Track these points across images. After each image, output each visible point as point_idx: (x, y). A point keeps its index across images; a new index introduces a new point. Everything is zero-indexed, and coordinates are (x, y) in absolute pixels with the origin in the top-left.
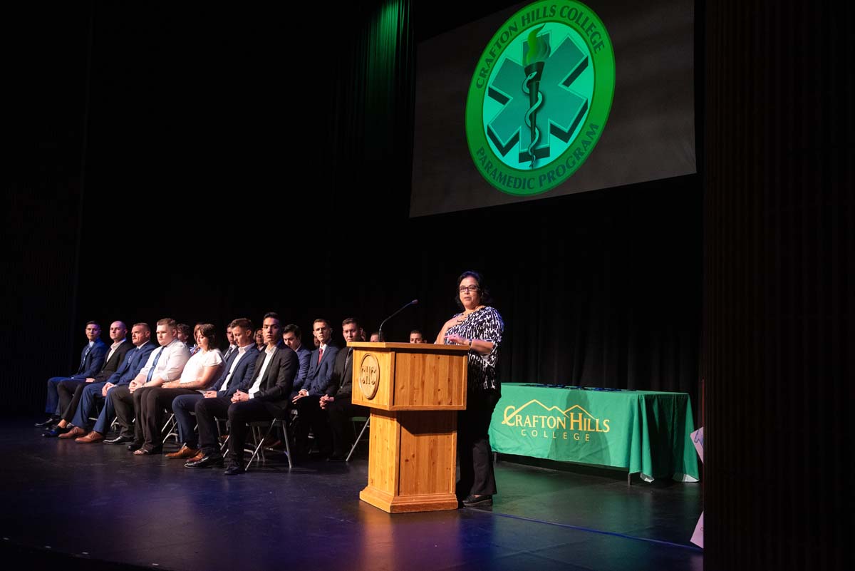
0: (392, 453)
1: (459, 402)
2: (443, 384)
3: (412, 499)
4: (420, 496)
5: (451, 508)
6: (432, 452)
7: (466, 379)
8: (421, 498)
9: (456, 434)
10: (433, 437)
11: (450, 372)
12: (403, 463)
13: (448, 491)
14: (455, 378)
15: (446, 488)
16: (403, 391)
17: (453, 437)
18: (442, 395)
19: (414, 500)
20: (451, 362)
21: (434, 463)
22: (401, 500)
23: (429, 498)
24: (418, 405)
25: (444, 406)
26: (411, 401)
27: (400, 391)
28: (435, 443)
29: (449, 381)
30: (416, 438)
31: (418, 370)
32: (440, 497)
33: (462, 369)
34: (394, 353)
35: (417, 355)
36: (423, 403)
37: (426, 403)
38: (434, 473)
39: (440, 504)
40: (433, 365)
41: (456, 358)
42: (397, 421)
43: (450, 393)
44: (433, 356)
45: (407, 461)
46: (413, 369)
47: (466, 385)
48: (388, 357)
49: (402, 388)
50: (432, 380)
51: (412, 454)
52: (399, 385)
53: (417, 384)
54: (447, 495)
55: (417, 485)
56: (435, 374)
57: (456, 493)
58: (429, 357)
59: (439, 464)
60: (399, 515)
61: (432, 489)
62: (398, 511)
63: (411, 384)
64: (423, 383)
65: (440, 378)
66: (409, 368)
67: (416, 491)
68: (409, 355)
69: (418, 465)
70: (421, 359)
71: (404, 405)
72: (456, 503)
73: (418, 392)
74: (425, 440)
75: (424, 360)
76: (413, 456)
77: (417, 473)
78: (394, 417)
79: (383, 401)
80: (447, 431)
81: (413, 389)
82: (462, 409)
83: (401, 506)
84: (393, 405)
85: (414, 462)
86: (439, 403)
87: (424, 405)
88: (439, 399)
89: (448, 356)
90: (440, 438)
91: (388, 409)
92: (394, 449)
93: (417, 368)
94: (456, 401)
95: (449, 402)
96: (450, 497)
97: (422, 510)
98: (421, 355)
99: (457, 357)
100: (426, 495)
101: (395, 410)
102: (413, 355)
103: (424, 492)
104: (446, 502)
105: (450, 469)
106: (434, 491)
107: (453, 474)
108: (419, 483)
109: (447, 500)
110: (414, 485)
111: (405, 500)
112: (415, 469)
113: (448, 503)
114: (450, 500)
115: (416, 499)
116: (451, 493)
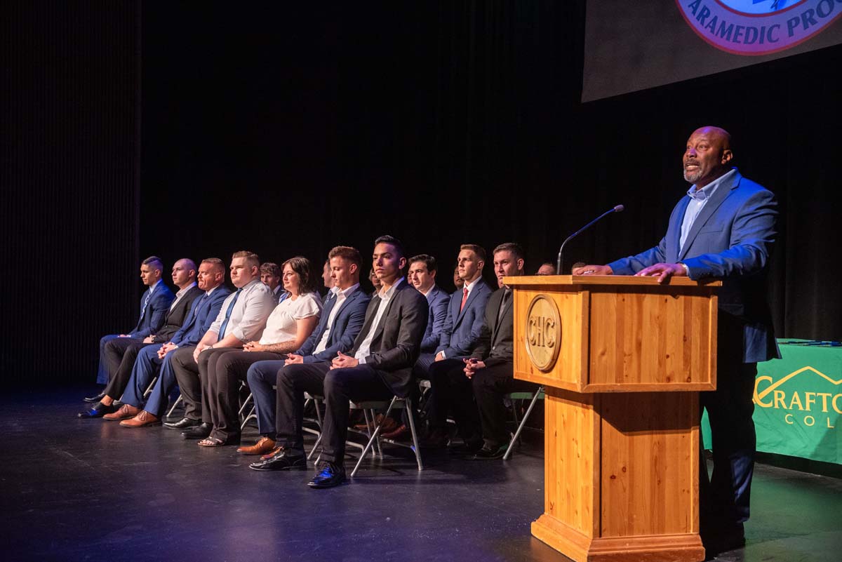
0: (587, 463)
1: (703, 378)
2: (673, 344)
3: (624, 543)
4: (638, 537)
5: (693, 560)
6: (656, 462)
8: (640, 542)
10: (657, 437)
11: (687, 324)
12: (606, 481)
13: (687, 528)
14: (695, 334)
15: (684, 526)
16: (604, 358)
17: (692, 437)
18: (674, 365)
19: (628, 546)
20: (687, 307)
21: (659, 481)
22: (605, 545)
23: (653, 542)
24: (630, 384)
25: (677, 384)
26: (620, 377)
27: (600, 357)
28: (661, 446)
29: (685, 340)
30: (628, 437)
31: (630, 321)
32: (673, 541)
33: (708, 318)
34: (587, 292)
35: (627, 296)
36: (639, 381)
37: (645, 379)
38: (661, 499)
39: (673, 552)
40: (656, 312)
41: (696, 300)
42: (594, 409)
43: (687, 360)
44: (657, 297)
45: (613, 477)
46: (620, 321)
47: (716, 346)
48: (577, 300)
49: (603, 354)
50: (656, 340)
51: (621, 466)
52: (598, 350)
53: (629, 346)
54: (685, 537)
55: (631, 519)
56: (660, 328)
57: (701, 534)
58: (649, 299)
59: (668, 483)
61: (658, 526)
63: (618, 345)
64: (639, 344)
65: (669, 336)
66: (614, 318)
67: (630, 529)
68: (613, 298)
69: (632, 486)
70: (635, 302)
71: (606, 383)
72: (700, 551)
73: (631, 361)
74: (644, 442)
75: (640, 305)
76: (624, 469)
77: (631, 499)
78: (588, 403)
79: (570, 374)
80: (682, 426)
81: (622, 355)
83: (607, 556)
84: (588, 383)
85: (624, 481)
86: (669, 379)
87: (642, 383)
88: (668, 373)
89: (683, 297)
90: (669, 438)
91: (579, 390)
92: (590, 457)
93: (627, 319)
94: (698, 375)
95: (686, 377)
96: (690, 540)
98: (634, 295)
99: (699, 298)
100: (648, 537)
101: (592, 391)
102: (621, 296)
103: (643, 531)
104: (683, 548)
105: (689, 492)
106: (661, 529)
107: (695, 500)
108: (635, 516)
109: (686, 546)
110: (626, 520)
111: (611, 544)
112: (627, 491)
113: (688, 550)
114: (690, 546)
115: (631, 543)
116: (691, 532)
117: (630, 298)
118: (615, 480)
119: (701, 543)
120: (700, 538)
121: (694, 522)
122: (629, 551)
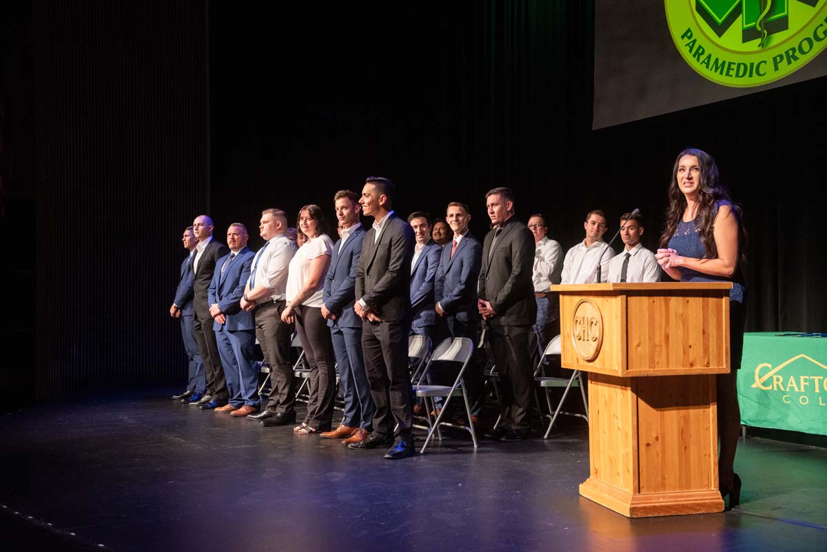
0: (626, 434)
1: (719, 363)
2: (695, 337)
3: (659, 498)
4: (669, 493)
5: (715, 511)
6: (683, 433)
7: (729, 329)
8: (672, 497)
9: (716, 406)
10: (683, 412)
11: (705, 320)
12: (642, 448)
13: (708, 486)
14: (712, 329)
15: (706, 483)
16: (639, 349)
17: (712, 410)
18: (696, 353)
19: (661, 500)
20: (705, 308)
21: (686, 448)
22: (644, 499)
23: (682, 497)
24: (661, 369)
25: (698, 369)
26: (652, 363)
27: (636, 348)
28: (686, 420)
29: (704, 333)
30: (659, 413)
31: (659, 319)
32: (698, 495)
33: (722, 315)
34: (624, 296)
35: (656, 299)
36: (668, 366)
37: (672, 365)
38: (688, 460)
39: (698, 505)
40: (680, 311)
41: (712, 301)
42: (632, 390)
43: (706, 349)
44: (680, 299)
45: (648, 445)
46: (652, 318)
47: (729, 338)
48: (617, 302)
49: (638, 345)
50: (680, 333)
51: (655, 436)
52: (634, 343)
53: (659, 339)
54: (708, 493)
55: (663, 478)
56: (684, 325)
57: (720, 489)
58: (674, 301)
59: (693, 449)
60: (642, 521)
61: (686, 484)
62: (640, 515)
63: (650, 338)
64: (667, 337)
65: (690, 330)
66: (647, 316)
67: (663, 486)
68: (645, 300)
69: (664, 451)
70: (663, 304)
71: (641, 368)
72: (719, 504)
73: (661, 350)
74: (673, 416)
75: (667, 306)
76: (657, 438)
77: (664, 461)
78: (626, 386)
79: (612, 363)
80: (705, 403)
81: (654, 347)
82: (724, 372)
83: (645, 508)
84: (627, 369)
85: (657, 447)
86: (692, 365)
87: (670, 368)
88: (691, 359)
89: (701, 299)
90: (693, 412)
91: (620, 374)
92: (630, 428)
93: (657, 317)
94: (715, 361)
95: (706, 363)
96: (711, 495)
97: (674, 513)
98: (662, 298)
99: (714, 299)
100: (678, 492)
101: (630, 376)
102: (651, 299)
103: (674, 488)
104: (707, 501)
105: (709, 456)
106: (688, 486)
107: (714, 463)
108: (667, 476)
109: (708, 499)
110: (660, 479)
111: (648, 499)
112: (660, 455)
113: (710, 503)
114: (712, 499)
115: (664, 497)
116: (713, 489)
117: (659, 300)
118: (650, 447)
119: (720, 496)
120: (720, 493)
121: (715, 480)
122: (663, 504)
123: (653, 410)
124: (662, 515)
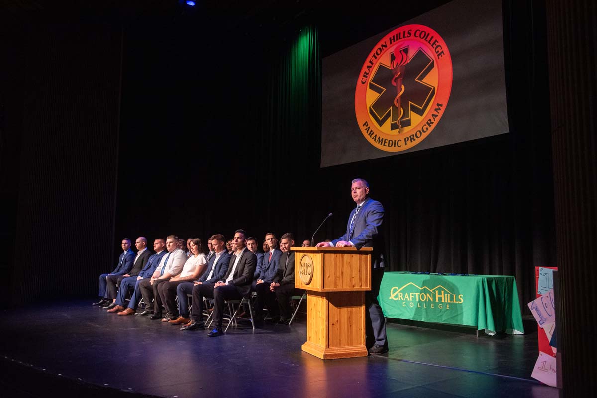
0: (323, 320)
1: (366, 286)
2: (355, 273)
3: (338, 350)
4: (343, 347)
5: (363, 356)
6: (350, 319)
8: (343, 349)
9: (365, 306)
10: (350, 309)
11: (360, 266)
12: (330, 326)
13: (361, 344)
14: (363, 269)
15: (359, 342)
17: (363, 308)
18: (356, 281)
20: (360, 260)
21: (351, 326)
22: (330, 351)
23: (348, 349)
24: (340, 288)
25: (357, 288)
26: (335, 285)
27: (328, 279)
28: (351, 312)
29: (359, 271)
30: (339, 309)
31: (339, 264)
32: (355, 349)
34: (323, 254)
35: (338, 255)
37: (345, 286)
38: (351, 332)
39: (356, 353)
40: (349, 261)
42: (326, 298)
43: (360, 279)
45: (333, 325)
46: (335, 264)
47: (370, 274)
48: (319, 256)
49: (329, 277)
50: (349, 271)
51: (336, 320)
52: (327, 275)
53: (338, 274)
54: (360, 347)
55: (340, 340)
56: (350, 267)
58: (346, 256)
59: (354, 326)
60: (329, 361)
61: (350, 343)
62: (328, 358)
63: (335, 274)
64: (342, 273)
65: (354, 270)
66: (333, 263)
67: (340, 344)
68: (332, 255)
69: (340, 328)
70: (341, 257)
71: (330, 288)
72: (366, 352)
73: (340, 279)
74: (345, 310)
75: (343, 257)
76: (337, 322)
77: (340, 333)
78: (323, 296)
79: (317, 286)
80: (359, 304)
81: (336, 277)
82: (368, 290)
83: (330, 355)
84: (324, 288)
85: (338, 326)
86: (354, 286)
87: (344, 288)
88: (353, 284)
89: (358, 255)
90: (354, 309)
91: (320, 291)
92: (325, 317)
93: (338, 263)
94: (364, 285)
95: (360, 285)
96: (362, 348)
97: (344, 357)
98: (340, 254)
99: (364, 255)
100: (346, 347)
101: (325, 291)
102: (335, 255)
103: (345, 345)
105: (362, 329)
106: (352, 344)
107: (364, 333)
109: (360, 350)
110: (338, 341)
111: (333, 350)
112: (339, 330)
113: (361, 352)
114: (362, 350)
115: (340, 350)
116: (363, 345)
117: (339, 255)
121: (364, 342)
123: (336, 308)
124: (339, 358)
